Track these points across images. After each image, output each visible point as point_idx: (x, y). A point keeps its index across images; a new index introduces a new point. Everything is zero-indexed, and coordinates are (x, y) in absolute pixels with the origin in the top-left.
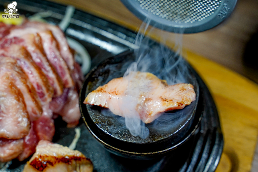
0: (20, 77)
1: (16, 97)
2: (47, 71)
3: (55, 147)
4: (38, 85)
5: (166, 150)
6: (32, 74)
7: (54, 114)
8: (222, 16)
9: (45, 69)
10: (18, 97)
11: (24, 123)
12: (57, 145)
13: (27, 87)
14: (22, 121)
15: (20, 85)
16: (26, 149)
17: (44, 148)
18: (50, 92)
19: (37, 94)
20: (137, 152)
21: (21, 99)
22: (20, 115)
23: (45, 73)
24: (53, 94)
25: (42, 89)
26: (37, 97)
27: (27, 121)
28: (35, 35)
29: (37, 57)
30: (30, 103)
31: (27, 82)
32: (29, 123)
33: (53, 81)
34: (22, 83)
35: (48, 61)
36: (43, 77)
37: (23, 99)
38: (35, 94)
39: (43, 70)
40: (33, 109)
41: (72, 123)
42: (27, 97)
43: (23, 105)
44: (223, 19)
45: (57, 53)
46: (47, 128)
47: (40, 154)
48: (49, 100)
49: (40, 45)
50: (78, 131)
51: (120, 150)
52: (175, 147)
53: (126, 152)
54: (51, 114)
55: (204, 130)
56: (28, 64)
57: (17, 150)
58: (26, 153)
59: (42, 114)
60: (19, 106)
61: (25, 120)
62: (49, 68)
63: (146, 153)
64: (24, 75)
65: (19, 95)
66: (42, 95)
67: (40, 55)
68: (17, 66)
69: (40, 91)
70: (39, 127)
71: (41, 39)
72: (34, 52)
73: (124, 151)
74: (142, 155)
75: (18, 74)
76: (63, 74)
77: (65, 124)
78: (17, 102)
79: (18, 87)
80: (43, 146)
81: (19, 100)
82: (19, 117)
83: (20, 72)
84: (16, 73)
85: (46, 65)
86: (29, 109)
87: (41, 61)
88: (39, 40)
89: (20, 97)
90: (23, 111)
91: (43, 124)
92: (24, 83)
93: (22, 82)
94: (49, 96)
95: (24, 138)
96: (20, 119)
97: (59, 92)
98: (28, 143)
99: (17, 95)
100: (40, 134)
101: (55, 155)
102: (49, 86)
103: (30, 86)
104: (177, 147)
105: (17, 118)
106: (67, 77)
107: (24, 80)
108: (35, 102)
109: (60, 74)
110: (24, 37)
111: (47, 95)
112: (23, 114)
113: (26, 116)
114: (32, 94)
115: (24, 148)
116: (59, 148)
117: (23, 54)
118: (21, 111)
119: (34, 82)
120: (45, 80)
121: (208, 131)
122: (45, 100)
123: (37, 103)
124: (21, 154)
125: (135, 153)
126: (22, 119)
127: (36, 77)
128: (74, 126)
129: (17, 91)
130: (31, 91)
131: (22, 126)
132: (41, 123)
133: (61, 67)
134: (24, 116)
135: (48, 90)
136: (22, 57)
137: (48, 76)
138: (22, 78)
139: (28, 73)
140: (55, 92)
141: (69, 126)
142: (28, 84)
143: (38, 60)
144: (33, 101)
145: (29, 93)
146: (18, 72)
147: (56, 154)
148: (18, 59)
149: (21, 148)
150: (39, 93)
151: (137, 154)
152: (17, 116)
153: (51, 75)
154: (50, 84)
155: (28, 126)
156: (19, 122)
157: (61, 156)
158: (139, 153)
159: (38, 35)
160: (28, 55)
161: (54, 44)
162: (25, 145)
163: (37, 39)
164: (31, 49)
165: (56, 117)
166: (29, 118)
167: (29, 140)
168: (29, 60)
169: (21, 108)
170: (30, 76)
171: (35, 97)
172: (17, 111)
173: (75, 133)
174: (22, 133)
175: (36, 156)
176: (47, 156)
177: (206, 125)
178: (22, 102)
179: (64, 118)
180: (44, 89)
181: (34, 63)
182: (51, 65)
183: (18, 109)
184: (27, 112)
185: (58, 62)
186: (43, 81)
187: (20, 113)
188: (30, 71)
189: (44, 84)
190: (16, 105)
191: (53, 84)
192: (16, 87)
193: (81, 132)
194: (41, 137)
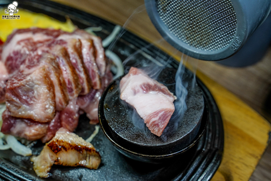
0: (55, 71)
1: (48, 87)
2: (80, 71)
3: (71, 135)
4: (69, 81)
5: (162, 156)
6: (65, 71)
7: (80, 109)
8: (234, 49)
9: (78, 69)
10: (49, 87)
11: (50, 110)
12: (74, 135)
13: (59, 81)
14: (49, 108)
15: (53, 78)
16: (49, 133)
17: (63, 134)
18: (78, 89)
19: (67, 89)
20: (137, 153)
21: (52, 90)
22: (48, 103)
23: (78, 72)
24: (80, 91)
25: (72, 85)
26: (66, 91)
27: (53, 109)
28: (77, 40)
29: (74, 58)
30: (59, 95)
31: (60, 77)
32: (54, 111)
33: (83, 81)
34: (55, 77)
35: (83, 62)
36: (75, 75)
37: (54, 90)
38: (65, 88)
39: (77, 70)
40: (60, 100)
41: (94, 120)
42: (57, 89)
43: (53, 95)
44: (235, 51)
45: (93, 59)
46: (70, 119)
47: (57, 139)
48: (76, 95)
49: (79, 49)
50: (97, 128)
51: (122, 148)
52: (171, 155)
53: (127, 150)
54: (77, 109)
55: (206, 148)
56: (65, 62)
57: (41, 132)
58: (49, 137)
59: (67, 105)
60: (49, 95)
61: (52, 107)
62: (82, 69)
63: (144, 154)
64: (59, 70)
65: (51, 86)
66: (71, 90)
67: (77, 57)
68: (55, 62)
69: (69, 86)
70: (64, 117)
71: (81, 44)
72: (72, 53)
73: (125, 149)
74: (140, 155)
75: (54, 68)
76: (94, 77)
77: (88, 120)
78: (48, 92)
79: (52, 79)
80: (62, 133)
81: (49, 90)
82: (48, 104)
83: (56, 67)
84: (52, 67)
85: (80, 66)
86: (57, 100)
87: (77, 62)
88: (79, 45)
89: (51, 88)
90: (51, 100)
91: (68, 115)
92: (57, 77)
93: (56, 75)
94: (76, 92)
95: (48, 123)
96: (47, 106)
97: (86, 91)
98: (51, 128)
99: (49, 85)
100: (63, 123)
101: (69, 142)
102: (78, 84)
103: (62, 81)
104: (172, 155)
105: (46, 105)
106: (97, 80)
107: (57, 74)
108: (63, 94)
109: (91, 76)
110: (68, 41)
111: (74, 92)
112: (51, 102)
113: (53, 105)
114: (62, 87)
115: (47, 132)
116: (75, 137)
117: (62, 54)
118: (50, 99)
119: (66, 78)
120: (76, 78)
121: (210, 151)
122: (72, 95)
123: (65, 96)
124: (44, 137)
125: (134, 153)
126: (49, 106)
127: (68, 74)
128: (95, 123)
129: (49, 82)
130: (62, 84)
131: (48, 113)
132: (66, 114)
133: (93, 71)
134: (51, 105)
135: (77, 87)
136: (61, 55)
137: (80, 75)
138: (56, 72)
139: (63, 70)
140: (83, 90)
141: (91, 123)
142: (61, 78)
143: (74, 61)
144: (61, 93)
145: (60, 86)
146: (54, 67)
147: (71, 141)
148: (57, 57)
149: (45, 131)
150: (69, 88)
151: (136, 154)
152: (45, 103)
153: (82, 75)
154: (80, 83)
155: (53, 113)
156: (46, 109)
157: (75, 144)
158: (138, 153)
159: (80, 41)
160: (66, 55)
161: (92, 50)
162: (49, 130)
163: (78, 44)
164: (70, 50)
165: (81, 113)
166: (55, 106)
167: (53, 126)
168: (66, 59)
169: (51, 97)
170: (64, 72)
171: (64, 90)
172: (47, 99)
173: (95, 129)
174: (47, 118)
175: (54, 139)
176: (63, 142)
177: (209, 145)
178: (52, 92)
179: (88, 115)
180: (73, 86)
181: (70, 63)
182: (84, 67)
183: (48, 97)
184: (55, 102)
185: (91, 66)
186: (74, 78)
187: (49, 101)
188: (65, 68)
189: (74, 81)
190: (47, 93)
191: (82, 83)
192: (50, 79)
193: (100, 130)
194: (63, 125)
